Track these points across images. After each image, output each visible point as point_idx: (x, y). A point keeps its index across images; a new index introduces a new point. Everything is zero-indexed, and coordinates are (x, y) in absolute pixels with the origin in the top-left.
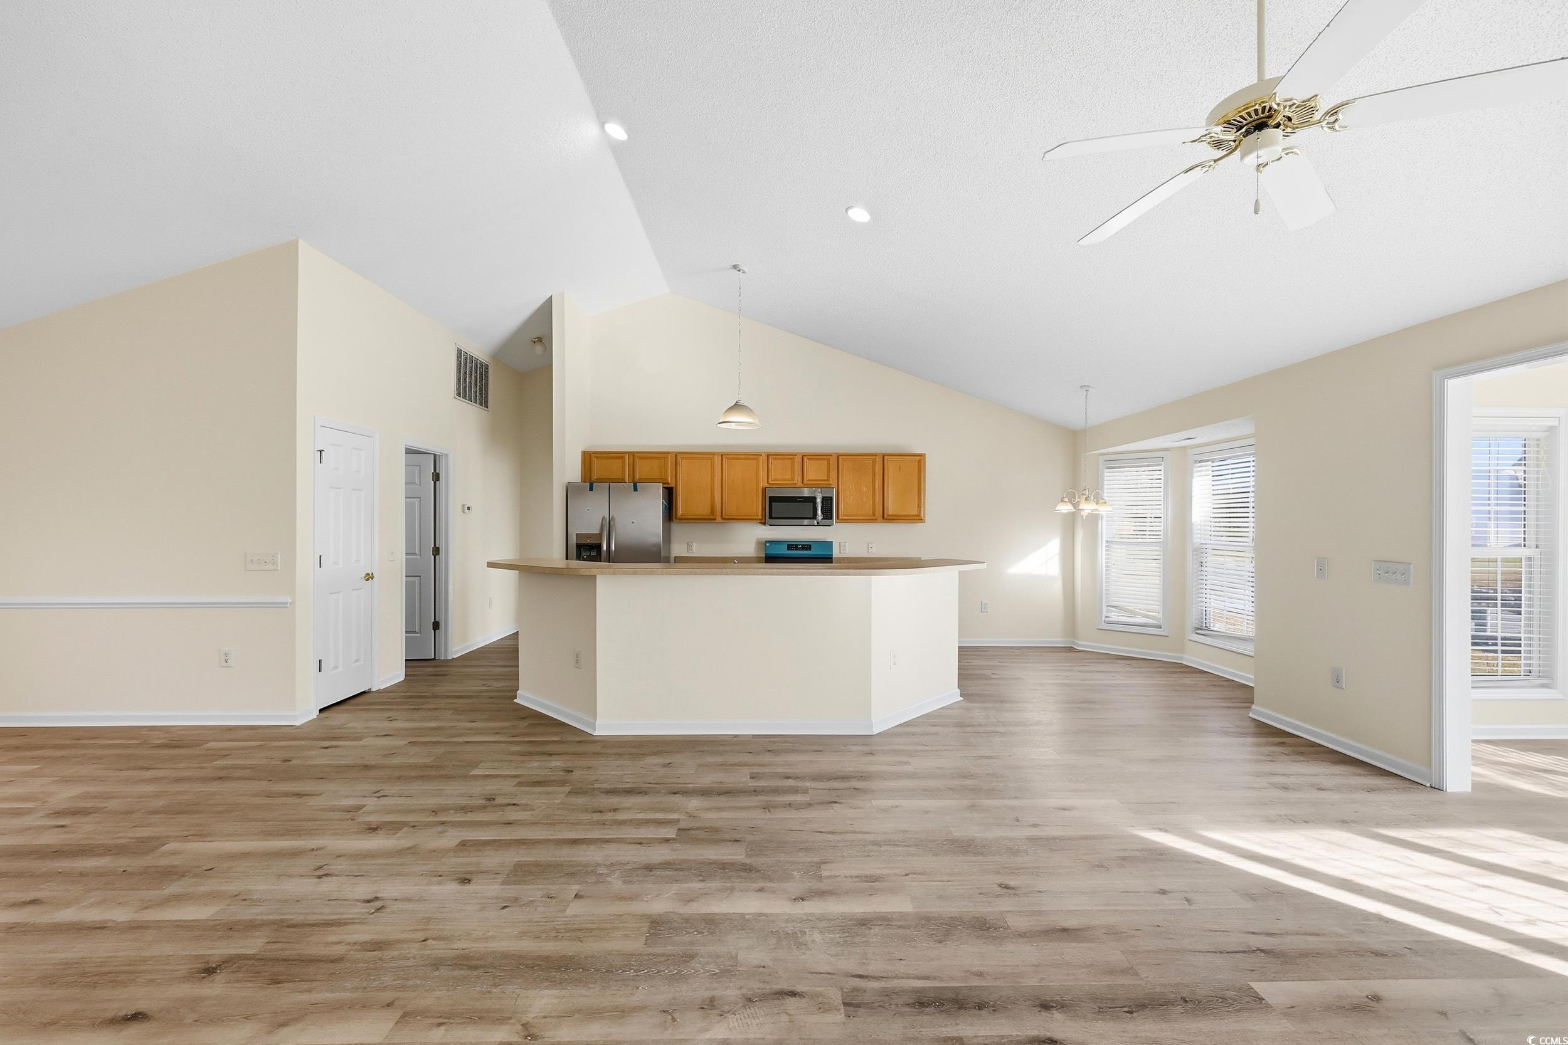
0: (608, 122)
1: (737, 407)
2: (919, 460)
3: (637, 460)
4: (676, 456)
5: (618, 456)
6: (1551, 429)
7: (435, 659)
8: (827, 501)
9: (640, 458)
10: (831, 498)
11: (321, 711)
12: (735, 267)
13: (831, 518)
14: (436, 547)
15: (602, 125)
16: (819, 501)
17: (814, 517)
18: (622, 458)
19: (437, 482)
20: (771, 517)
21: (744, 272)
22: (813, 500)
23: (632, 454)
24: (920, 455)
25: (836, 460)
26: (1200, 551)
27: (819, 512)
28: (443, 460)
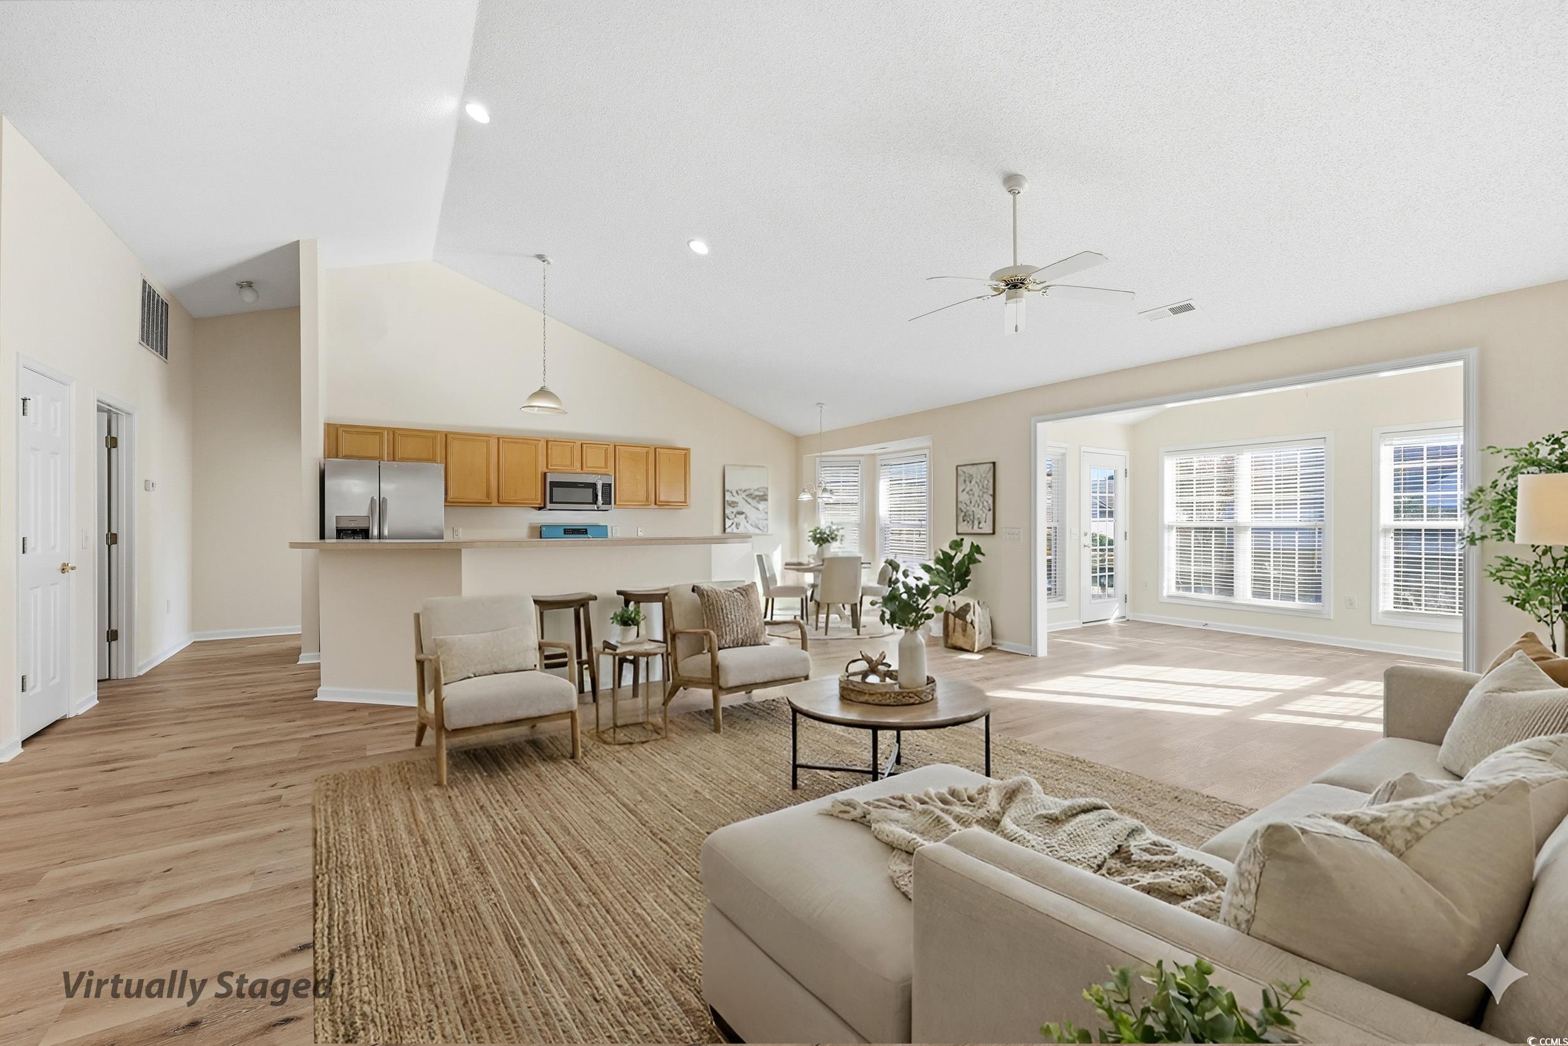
0: (468, 103)
1: (543, 392)
2: (685, 455)
3: (398, 438)
4: (446, 435)
5: (375, 431)
6: (1064, 455)
7: (109, 679)
8: (607, 487)
9: (402, 435)
10: (610, 485)
11: (25, 743)
12: (540, 257)
13: (610, 504)
14: (112, 534)
15: (463, 103)
16: (599, 487)
17: (595, 502)
18: (381, 435)
19: (113, 450)
20: (551, 502)
21: (549, 263)
22: (593, 486)
23: (393, 432)
24: (686, 449)
25: (614, 449)
26: (884, 530)
27: (600, 498)
28: (123, 421)
